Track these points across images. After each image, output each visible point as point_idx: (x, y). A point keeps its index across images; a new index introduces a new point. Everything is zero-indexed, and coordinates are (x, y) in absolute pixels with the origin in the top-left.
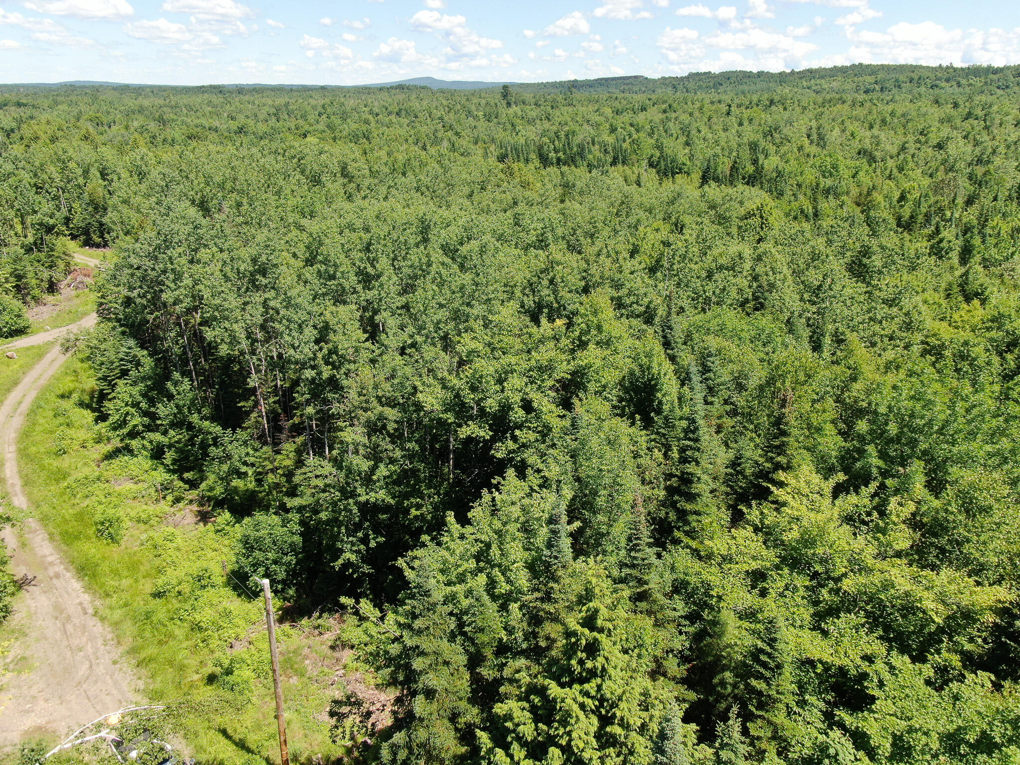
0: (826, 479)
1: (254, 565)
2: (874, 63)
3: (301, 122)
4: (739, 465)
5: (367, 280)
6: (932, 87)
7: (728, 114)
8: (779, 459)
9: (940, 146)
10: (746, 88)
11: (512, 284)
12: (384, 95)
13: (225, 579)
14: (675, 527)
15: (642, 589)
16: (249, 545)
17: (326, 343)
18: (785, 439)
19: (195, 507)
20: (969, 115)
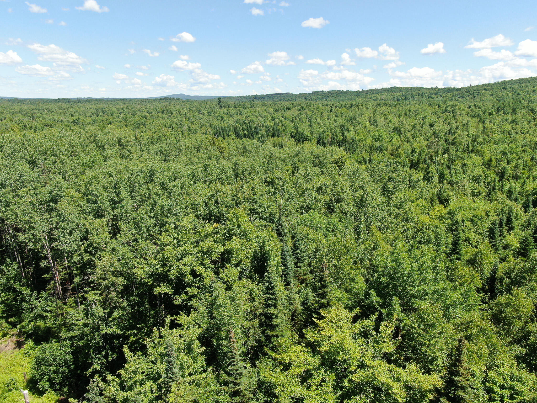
0: (351, 312)
1: (41, 375)
2: (401, 86)
3: (110, 117)
4: (306, 304)
5: (114, 203)
6: (428, 98)
7: (331, 111)
8: (322, 301)
9: (431, 126)
10: (341, 99)
11: (196, 204)
12: (156, 103)
13: (25, 384)
14: (264, 345)
15: (236, 389)
16: (39, 362)
17: (87, 241)
18: (325, 290)
19: (15, 339)
20: (446, 111)
